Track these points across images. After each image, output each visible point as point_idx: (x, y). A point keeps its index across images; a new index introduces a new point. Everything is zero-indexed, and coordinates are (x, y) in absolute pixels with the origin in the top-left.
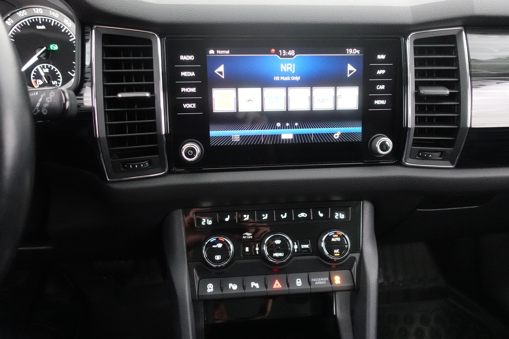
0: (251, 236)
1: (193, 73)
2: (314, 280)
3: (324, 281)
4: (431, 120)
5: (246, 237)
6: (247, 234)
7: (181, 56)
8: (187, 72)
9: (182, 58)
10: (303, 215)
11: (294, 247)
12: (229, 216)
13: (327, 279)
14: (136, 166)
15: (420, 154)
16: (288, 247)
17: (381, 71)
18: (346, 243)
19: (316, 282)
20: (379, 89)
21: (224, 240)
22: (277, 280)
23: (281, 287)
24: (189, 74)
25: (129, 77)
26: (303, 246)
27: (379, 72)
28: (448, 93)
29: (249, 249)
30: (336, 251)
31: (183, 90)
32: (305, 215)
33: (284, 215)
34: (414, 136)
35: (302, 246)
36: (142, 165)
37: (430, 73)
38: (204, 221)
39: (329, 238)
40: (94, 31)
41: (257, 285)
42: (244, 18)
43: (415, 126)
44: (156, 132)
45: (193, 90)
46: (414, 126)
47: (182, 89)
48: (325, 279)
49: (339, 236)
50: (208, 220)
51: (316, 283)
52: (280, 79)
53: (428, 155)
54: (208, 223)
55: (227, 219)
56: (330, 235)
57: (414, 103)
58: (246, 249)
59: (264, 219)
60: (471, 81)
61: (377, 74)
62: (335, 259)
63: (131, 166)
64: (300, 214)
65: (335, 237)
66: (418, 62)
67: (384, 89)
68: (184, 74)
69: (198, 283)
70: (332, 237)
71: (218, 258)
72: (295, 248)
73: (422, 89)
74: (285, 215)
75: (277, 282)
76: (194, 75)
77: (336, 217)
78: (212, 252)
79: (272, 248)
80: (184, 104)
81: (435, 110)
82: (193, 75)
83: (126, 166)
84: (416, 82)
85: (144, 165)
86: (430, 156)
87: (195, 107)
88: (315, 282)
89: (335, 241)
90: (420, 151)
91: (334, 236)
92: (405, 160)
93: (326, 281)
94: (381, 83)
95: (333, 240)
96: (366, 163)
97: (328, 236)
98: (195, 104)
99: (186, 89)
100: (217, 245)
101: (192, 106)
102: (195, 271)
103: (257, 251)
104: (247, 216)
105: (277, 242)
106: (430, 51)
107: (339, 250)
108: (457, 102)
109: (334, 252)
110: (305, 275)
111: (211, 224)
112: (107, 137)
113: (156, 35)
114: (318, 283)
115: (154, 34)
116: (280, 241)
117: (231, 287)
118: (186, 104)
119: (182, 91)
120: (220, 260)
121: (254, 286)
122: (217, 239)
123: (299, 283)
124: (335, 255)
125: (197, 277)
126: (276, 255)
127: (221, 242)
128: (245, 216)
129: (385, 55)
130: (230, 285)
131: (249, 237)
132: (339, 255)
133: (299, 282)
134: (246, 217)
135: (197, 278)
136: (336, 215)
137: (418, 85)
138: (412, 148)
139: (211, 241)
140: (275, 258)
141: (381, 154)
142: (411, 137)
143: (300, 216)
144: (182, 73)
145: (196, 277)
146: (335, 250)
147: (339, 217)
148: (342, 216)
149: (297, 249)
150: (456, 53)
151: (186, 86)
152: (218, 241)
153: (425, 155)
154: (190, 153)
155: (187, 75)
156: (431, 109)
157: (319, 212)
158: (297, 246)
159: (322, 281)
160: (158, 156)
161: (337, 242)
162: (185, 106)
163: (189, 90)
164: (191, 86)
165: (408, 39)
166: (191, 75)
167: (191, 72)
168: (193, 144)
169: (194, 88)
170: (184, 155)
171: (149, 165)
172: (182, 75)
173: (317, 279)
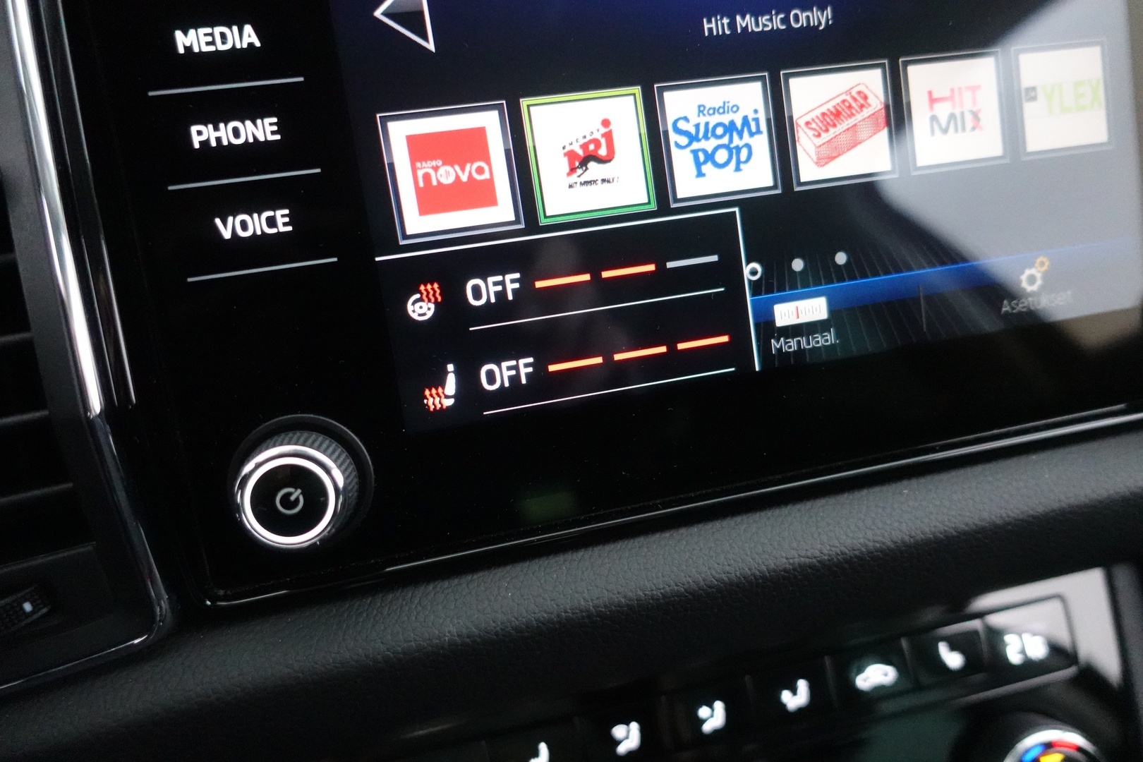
1: (248, 29)
8: (209, 30)
10: (875, 675)
12: (542, 747)
24: (223, 36)
31: (203, 138)
32: (886, 675)
33: (794, 691)
44: (43, 407)
45: (264, 130)
47: (194, 129)
49: (1068, 756)
52: (732, 25)
56: (1030, 755)
59: (708, 727)
64: (860, 670)
68: (192, 40)
74: (799, 691)
76: (258, 44)
80: (218, 221)
82: (251, 45)
87: (290, 228)
98: (286, 212)
99: (216, 129)
101: (271, 222)
104: (628, 732)
118: (230, 219)
119: (197, 146)
128: (619, 731)
134: (627, 738)
136: (1009, 642)
143: (865, 680)
144: (179, 34)
147: (1021, 649)
148: (1037, 646)
151: (216, 112)
154: (286, 501)
155: (212, 48)
160: (87, 548)
162: (226, 229)
163: (236, 133)
164: (249, 108)
166: (238, 46)
167: (235, 28)
168: (303, 445)
169: (267, 121)
170: (250, 519)
171: (44, 610)
172: (181, 51)
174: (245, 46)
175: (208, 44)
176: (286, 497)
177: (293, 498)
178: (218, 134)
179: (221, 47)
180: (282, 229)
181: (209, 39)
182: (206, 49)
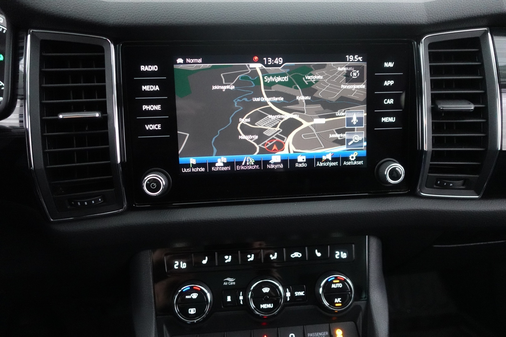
0: (233, 282)
1: (157, 86)
2: (311, 335)
3: (322, 336)
4: (450, 142)
5: (228, 284)
6: (228, 279)
7: (142, 66)
8: (149, 86)
9: (143, 68)
10: (296, 255)
11: (285, 295)
12: (207, 258)
13: (327, 333)
14: (86, 203)
15: (439, 182)
16: (279, 296)
17: (388, 81)
18: (350, 290)
20: (387, 103)
21: (199, 289)
22: (265, 336)
24: (152, 88)
25: (77, 93)
26: (298, 294)
27: (386, 83)
28: (473, 108)
29: (231, 299)
30: (338, 300)
31: (145, 108)
32: (299, 255)
33: (273, 255)
34: (431, 161)
35: (296, 293)
36: (93, 202)
37: (449, 84)
38: (176, 264)
39: (329, 284)
40: (29, 36)
42: (218, 19)
43: (433, 148)
44: (110, 161)
45: (158, 107)
46: (431, 149)
47: (144, 106)
48: (324, 334)
49: (341, 281)
50: (181, 263)
53: (449, 184)
54: (181, 266)
55: (204, 262)
56: (329, 280)
57: (431, 121)
58: (228, 299)
59: (249, 260)
60: (501, 93)
61: (384, 85)
62: (336, 310)
63: (79, 204)
64: (293, 253)
65: (335, 283)
66: (434, 71)
67: (393, 103)
68: (146, 88)
70: (332, 282)
71: (192, 311)
72: (287, 296)
73: (440, 104)
74: (275, 255)
76: (159, 90)
77: (337, 257)
78: (185, 304)
79: (259, 298)
80: (146, 126)
81: (455, 128)
82: (157, 90)
83: (73, 203)
84: (432, 94)
85: (96, 201)
86: (451, 185)
87: (160, 129)
89: (336, 287)
90: (438, 179)
91: (334, 281)
92: (420, 188)
93: (326, 336)
94: (389, 97)
95: (333, 286)
96: (373, 194)
97: (327, 281)
98: (160, 125)
99: (148, 106)
100: (191, 295)
101: (157, 127)
102: (164, 327)
103: (241, 301)
104: (229, 257)
105: (265, 290)
106: (448, 57)
107: (340, 299)
108: (483, 119)
109: (335, 302)
110: (300, 328)
111: (185, 267)
112: (46, 169)
113: (108, 40)
115: (106, 40)
116: (269, 289)
118: (149, 125)
119: (144, 110)
120: (194, 313)
122: (192, 288)
124: (337, 305)
125: (168, 334)
126: (264, 306)
127: (196, 291)
128: (226, 257)
129: (393, 63)
131: (232, 284)
132: (340, 305)
134: (228, 259)
135: (167, 336)
136: (337, 254)
137: (435, 99)
138: (428, 175)
139: (184, 290)
140: (263, 310)
141: (390, 183)
142: (428, 162)
143: (293, 256)
144: (143, 87)
145: (166, 334)
146: (336, 299)
147: (340, 256)
148: (344, 255)
149: (290, 297)
150: (481, 59)
151: (149, 103)
152: (192, 291)
153: (445, 184)
154: (153, 186)
155: (149, 90)
156: (450, 128)
157: (316, 250)
158: (290, 293)
159: (320, 336)
160: (113, 190)
161: (338, 289)
162: (148, 127)
163: (152, 108)
164: (155, 103)
165: (422, 43)
166: (155, 90)
167: (154, 86)
168: (157, 175)
169: (159, 106)
170: (145, 188)
171: (102, 201)
172: (143, 90)
173: (315, 333)
174: (156, 90)
175: (149, 89)
176: (153, 185)
177: (154, 185)
178: (148, 108)
179: (151, 90)
180: (159, 129)
181: (149, 88)
182: (148, 90)
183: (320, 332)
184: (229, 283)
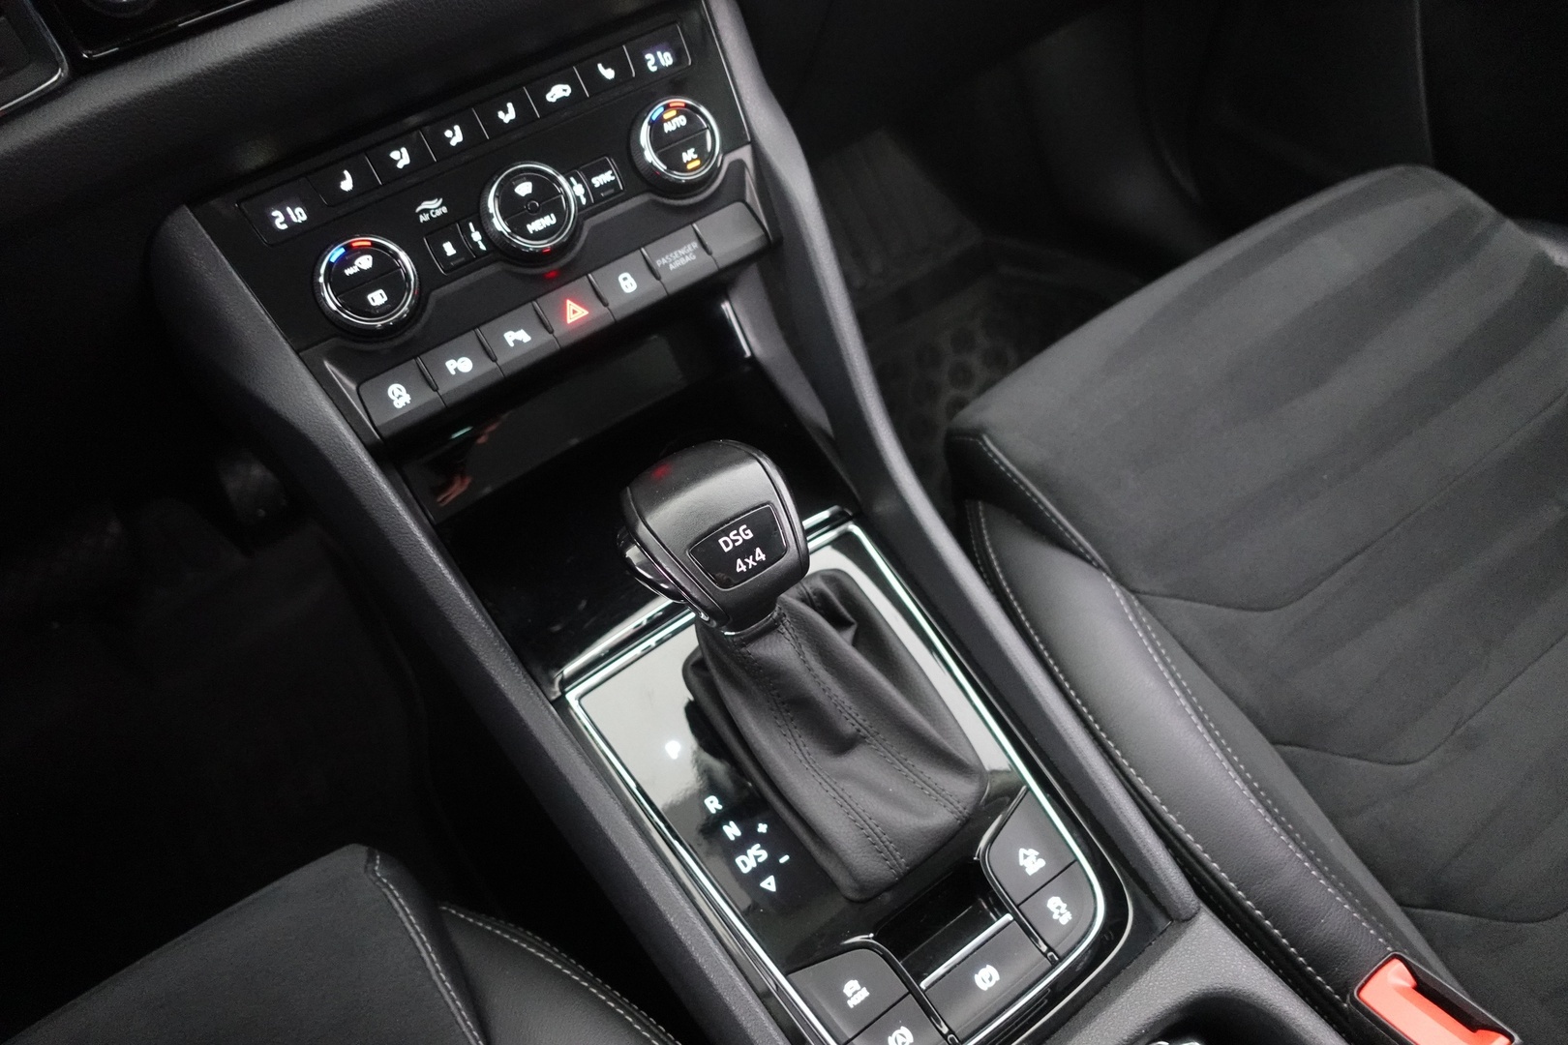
0: (441, 206)
2: (664, 261)
3: (688, 254)
5: (430, 216)
6: (426, 205)
10: (558, 92)
11: (574, 191)
12: (346, 173)
13: (695, 245)
16: (559, 195)
18: (706, 125)
19: (671, 265)
21: (370, 243)
22: (569, 302)
23: (586, 313)
26: (599, 181)
29: (453, 247)
30: (689, 155)
32: (565, 90)
33: (506, 111)
35: (593, 180)
38: (277, 216)
39: (657, 124)
41: (523, 336)
48: (690, 249)
49: (680, 111)
50: (289, 210)
51: (672, 267)
54: (294, 219)
55: (347, 185)
56: (655, 117)
58: (446, 250)
59: (453, 142)
62: (694, 180)
64: (549, 90)
65: (670, 119)
69: (357, 396)
70: (660, 121)
71: (377, 298)
72: (577, 193)
74: (509, 110)
75: (571, 305)
77: (651, 66)
78: (352, 290)
79: (518, 213)
88: (667, 265)
89: (674, 128)
91: (666, 116)
93: (695, 252)
95: (668, 127)
97: (651, 122)
100: (356, 263)
102: (327, 364)
103: (480, 243)
104: (401, 153)
105: (522, 189)
107: (693, 150)
109: (685, 161)
110: (635, 256)
111: (304, 217)
114: (677, 264)
116: (530, 184)
117: (456, 370)
120: (385, 301)
121: (515, 341)
122: (348, 248)
123: (628, 284)
124: (690, 167)
125: (346, 381)
126: (536, 226)
127: (363, 251)
128: (395, 155)
130: (451, 365)
131: (438, 213)
132: (697, 163)
133: (627, 282)
134: (401, 158)
135: (347, 385)
136: (649, 60)
139: (333, 260)
140: (538, 236)
145: (343, 384)
146: (684, 154)
147: (657, 62)
148: (667, 59)
149: (585, 195)
152: (353, 253)
157: (600, 66)
158: (580, 186)
159: (684, 256)
161: (680, 129)
173: (671, 255)
183: (680, 247)
184: (431, 212)
